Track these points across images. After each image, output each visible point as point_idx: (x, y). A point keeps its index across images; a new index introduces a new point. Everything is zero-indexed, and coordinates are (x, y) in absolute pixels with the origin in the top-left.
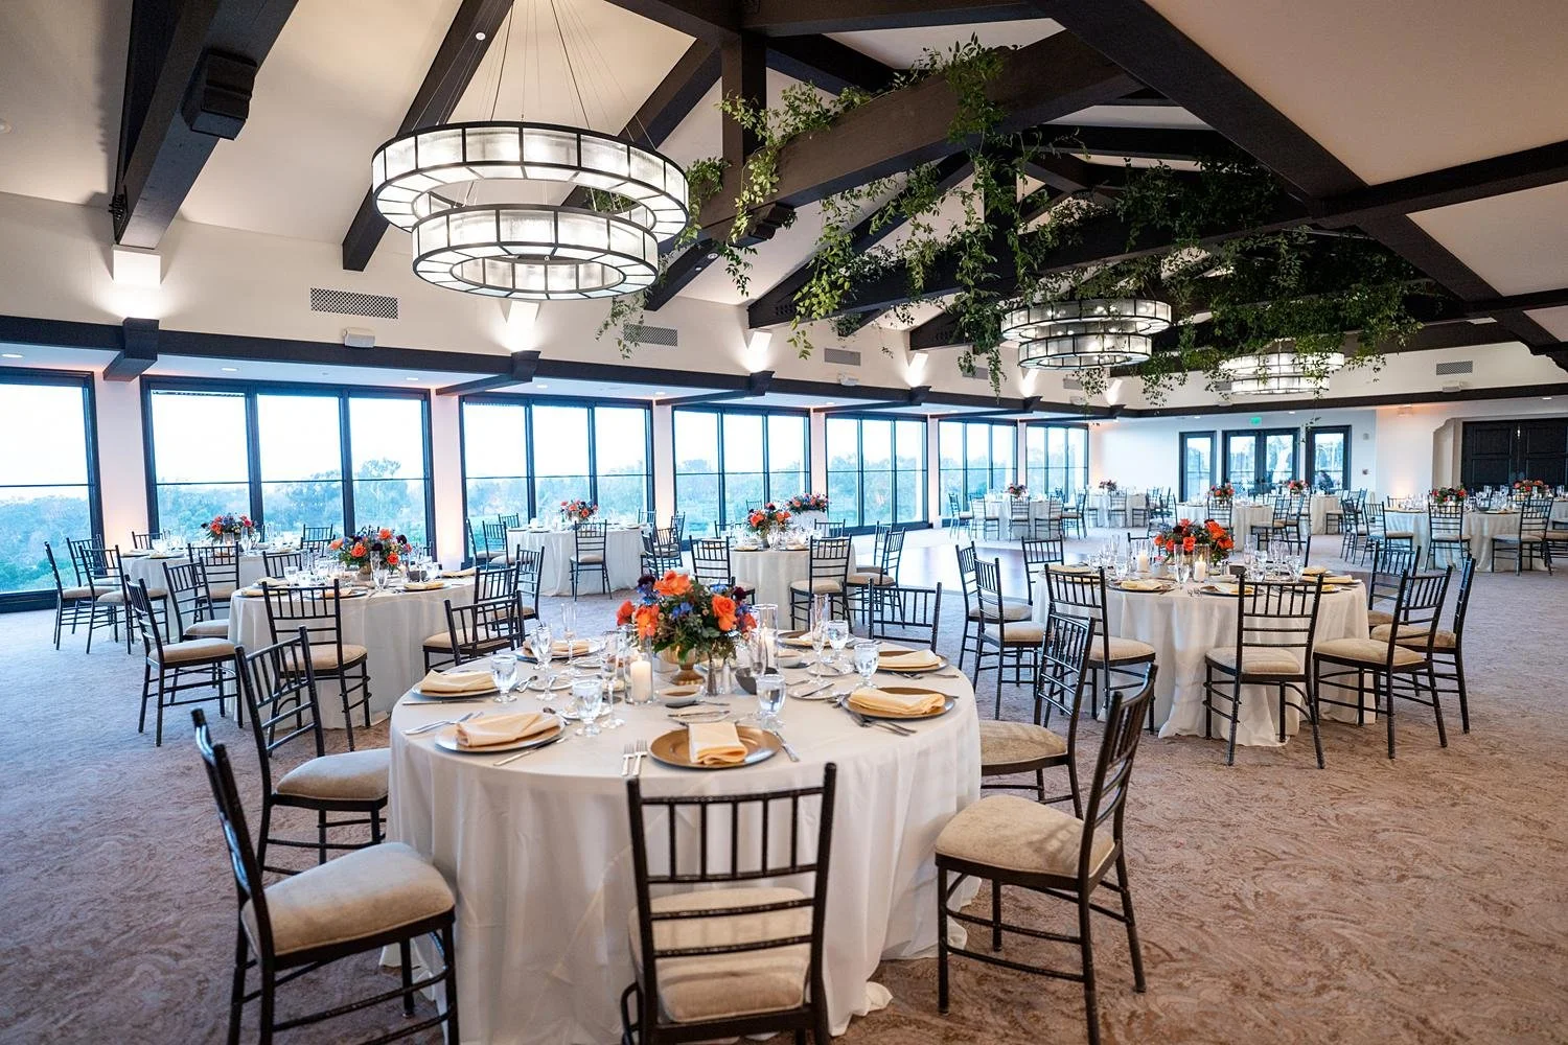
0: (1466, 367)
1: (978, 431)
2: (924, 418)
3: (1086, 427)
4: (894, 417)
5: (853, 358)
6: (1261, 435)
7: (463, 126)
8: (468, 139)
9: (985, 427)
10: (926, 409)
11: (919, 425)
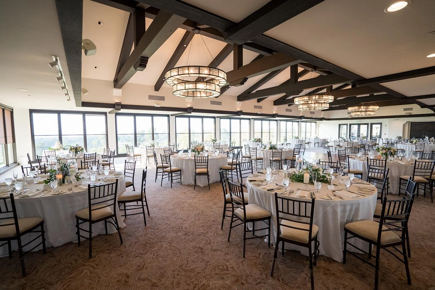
0: (411, 109)
1: (289, 123)
2: (277, 120)
3: (316, 122)
4: (270, 120)
5: (260, 107)
6: (359, 125)
7: (178, 68)
8: (179, 70)
9: (291, 123)
10: (277, 118)
11: (275, 122)
